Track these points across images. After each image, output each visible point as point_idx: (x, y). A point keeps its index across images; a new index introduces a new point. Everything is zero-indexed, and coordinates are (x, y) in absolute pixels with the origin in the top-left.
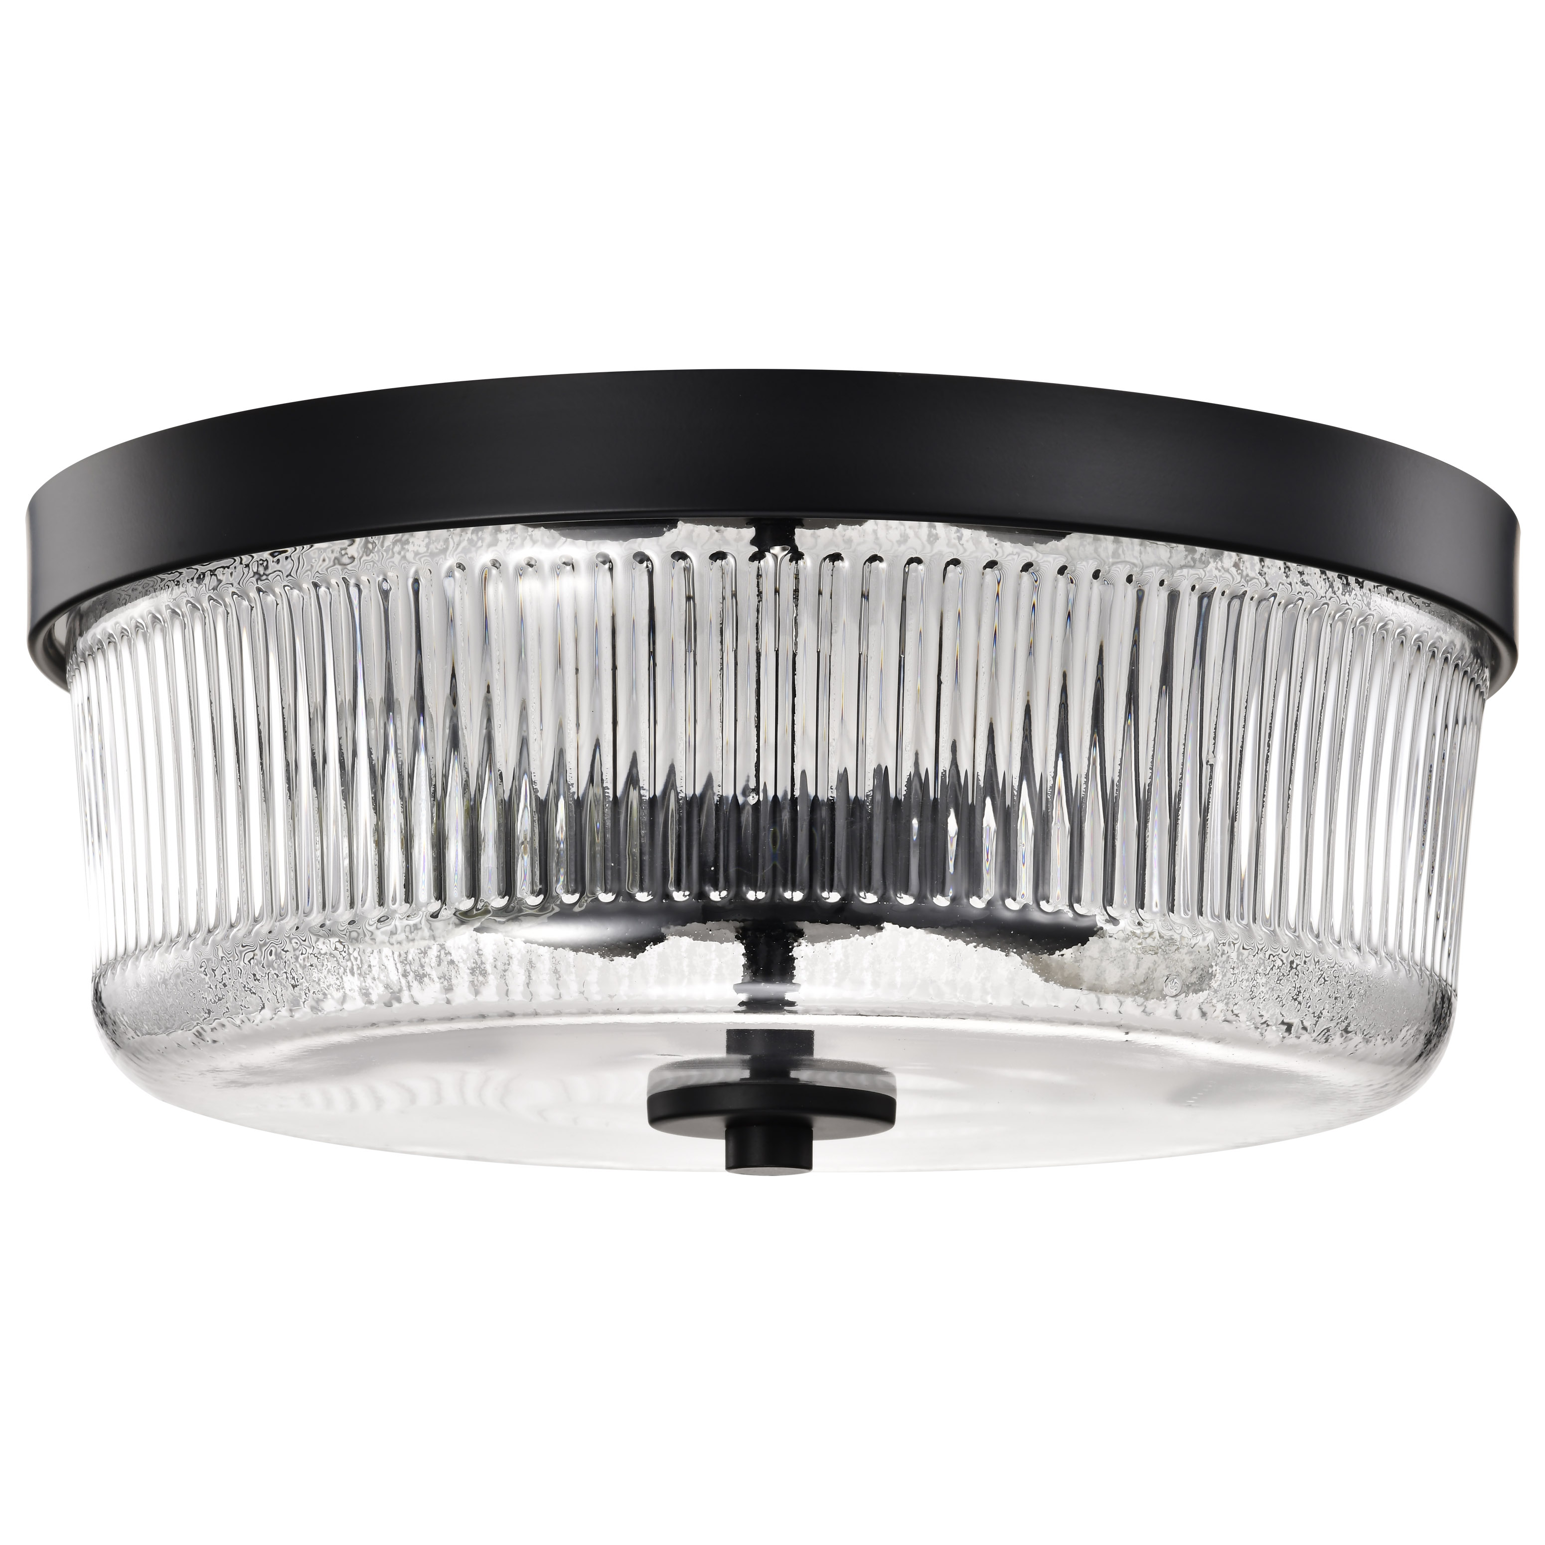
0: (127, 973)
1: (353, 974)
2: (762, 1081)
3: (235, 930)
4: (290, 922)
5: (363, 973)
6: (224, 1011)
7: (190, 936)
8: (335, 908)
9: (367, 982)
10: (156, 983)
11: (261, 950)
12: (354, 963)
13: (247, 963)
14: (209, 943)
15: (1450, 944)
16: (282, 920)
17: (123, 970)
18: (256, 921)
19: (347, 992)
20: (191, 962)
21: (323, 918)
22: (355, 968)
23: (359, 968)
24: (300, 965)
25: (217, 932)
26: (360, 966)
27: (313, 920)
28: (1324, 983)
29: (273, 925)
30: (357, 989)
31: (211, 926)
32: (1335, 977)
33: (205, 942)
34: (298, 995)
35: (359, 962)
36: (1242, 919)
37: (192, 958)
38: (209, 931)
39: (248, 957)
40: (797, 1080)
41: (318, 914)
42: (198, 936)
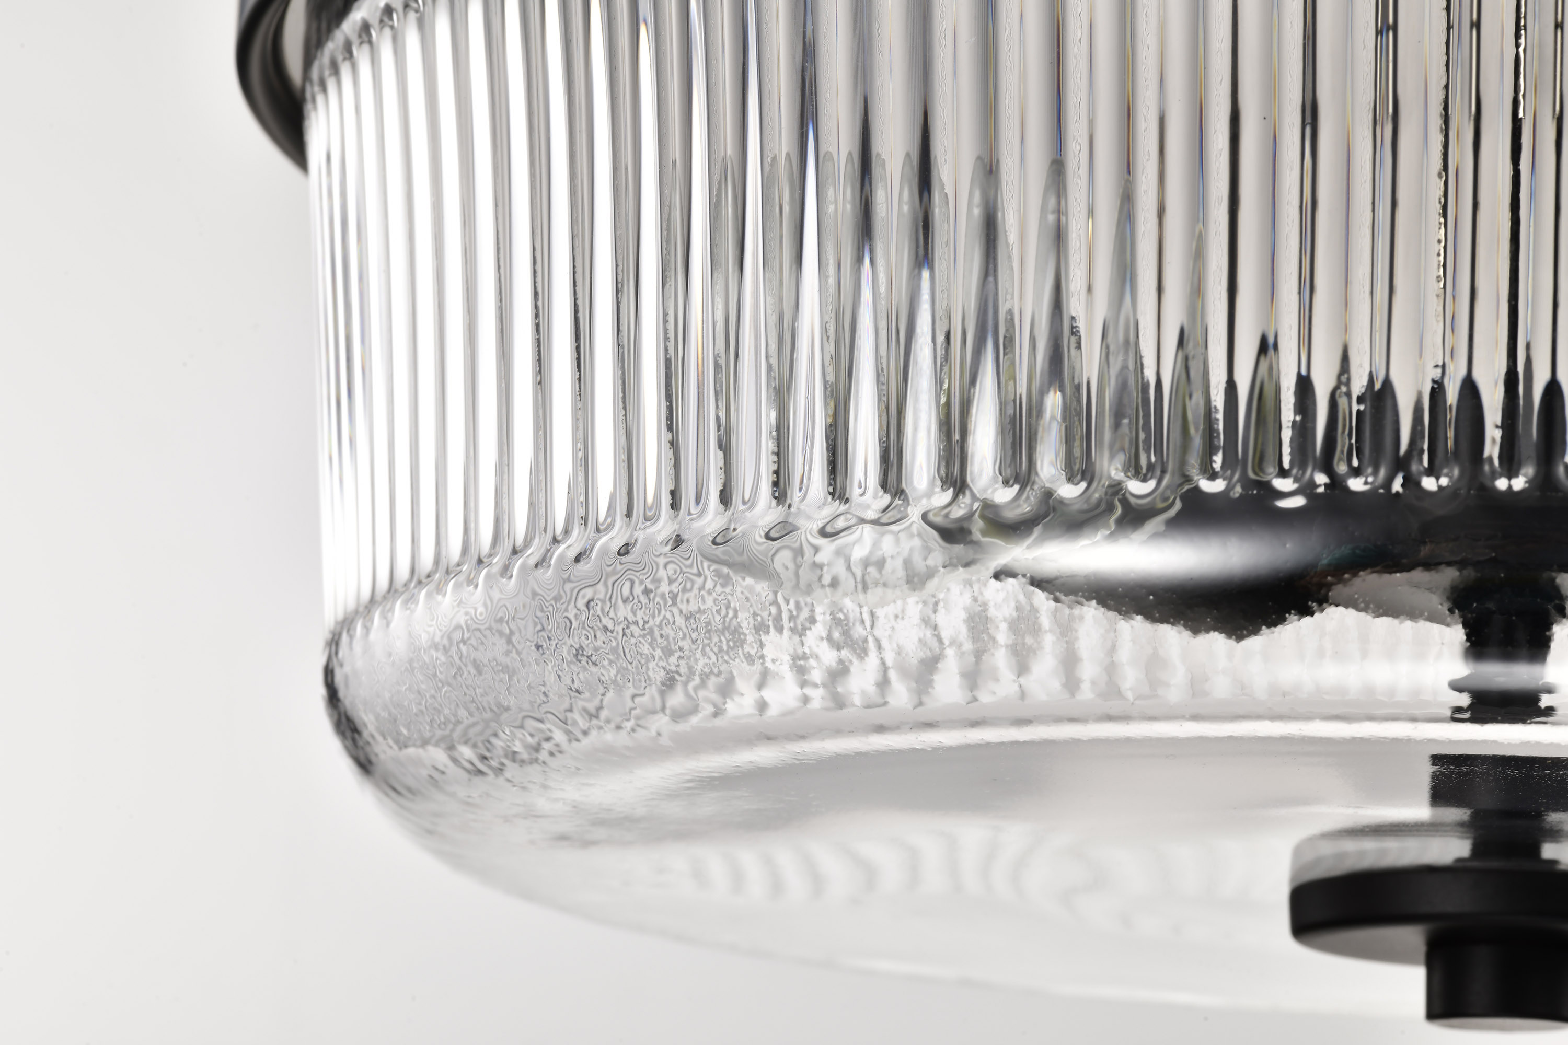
0: (373, 636)
1: (780, 630)
2: (1494, 864)
3: (562, 547)
4: (664, 528)
5: (800, 627)
6: (539, 701)
7: (480, 561)
8: (750, 503)
9: (807, 644)
10: (420, 650)
11: (606, 584)
12: (784, 607)
13: (584, 608)
14: (515, 572)
17: (367, 629)
19: (769, 664)
20: (481, 609)
21: (725, 520)
22: (785, 616)
23: (792, 618)
24: (681, 612)
25: (529, 552)
26: (795, 613)
27: (710, 523)
29: (631, 536)
30: (787, 658)
31: (520, 541)
33: (506, 570)
34: (673, 668)
35: (792, 605)
37: (482, 601)
38: (515, 552)
39: (584, 597)
40: (1554, 862)
41: (716, 516)
42: (495, 561)
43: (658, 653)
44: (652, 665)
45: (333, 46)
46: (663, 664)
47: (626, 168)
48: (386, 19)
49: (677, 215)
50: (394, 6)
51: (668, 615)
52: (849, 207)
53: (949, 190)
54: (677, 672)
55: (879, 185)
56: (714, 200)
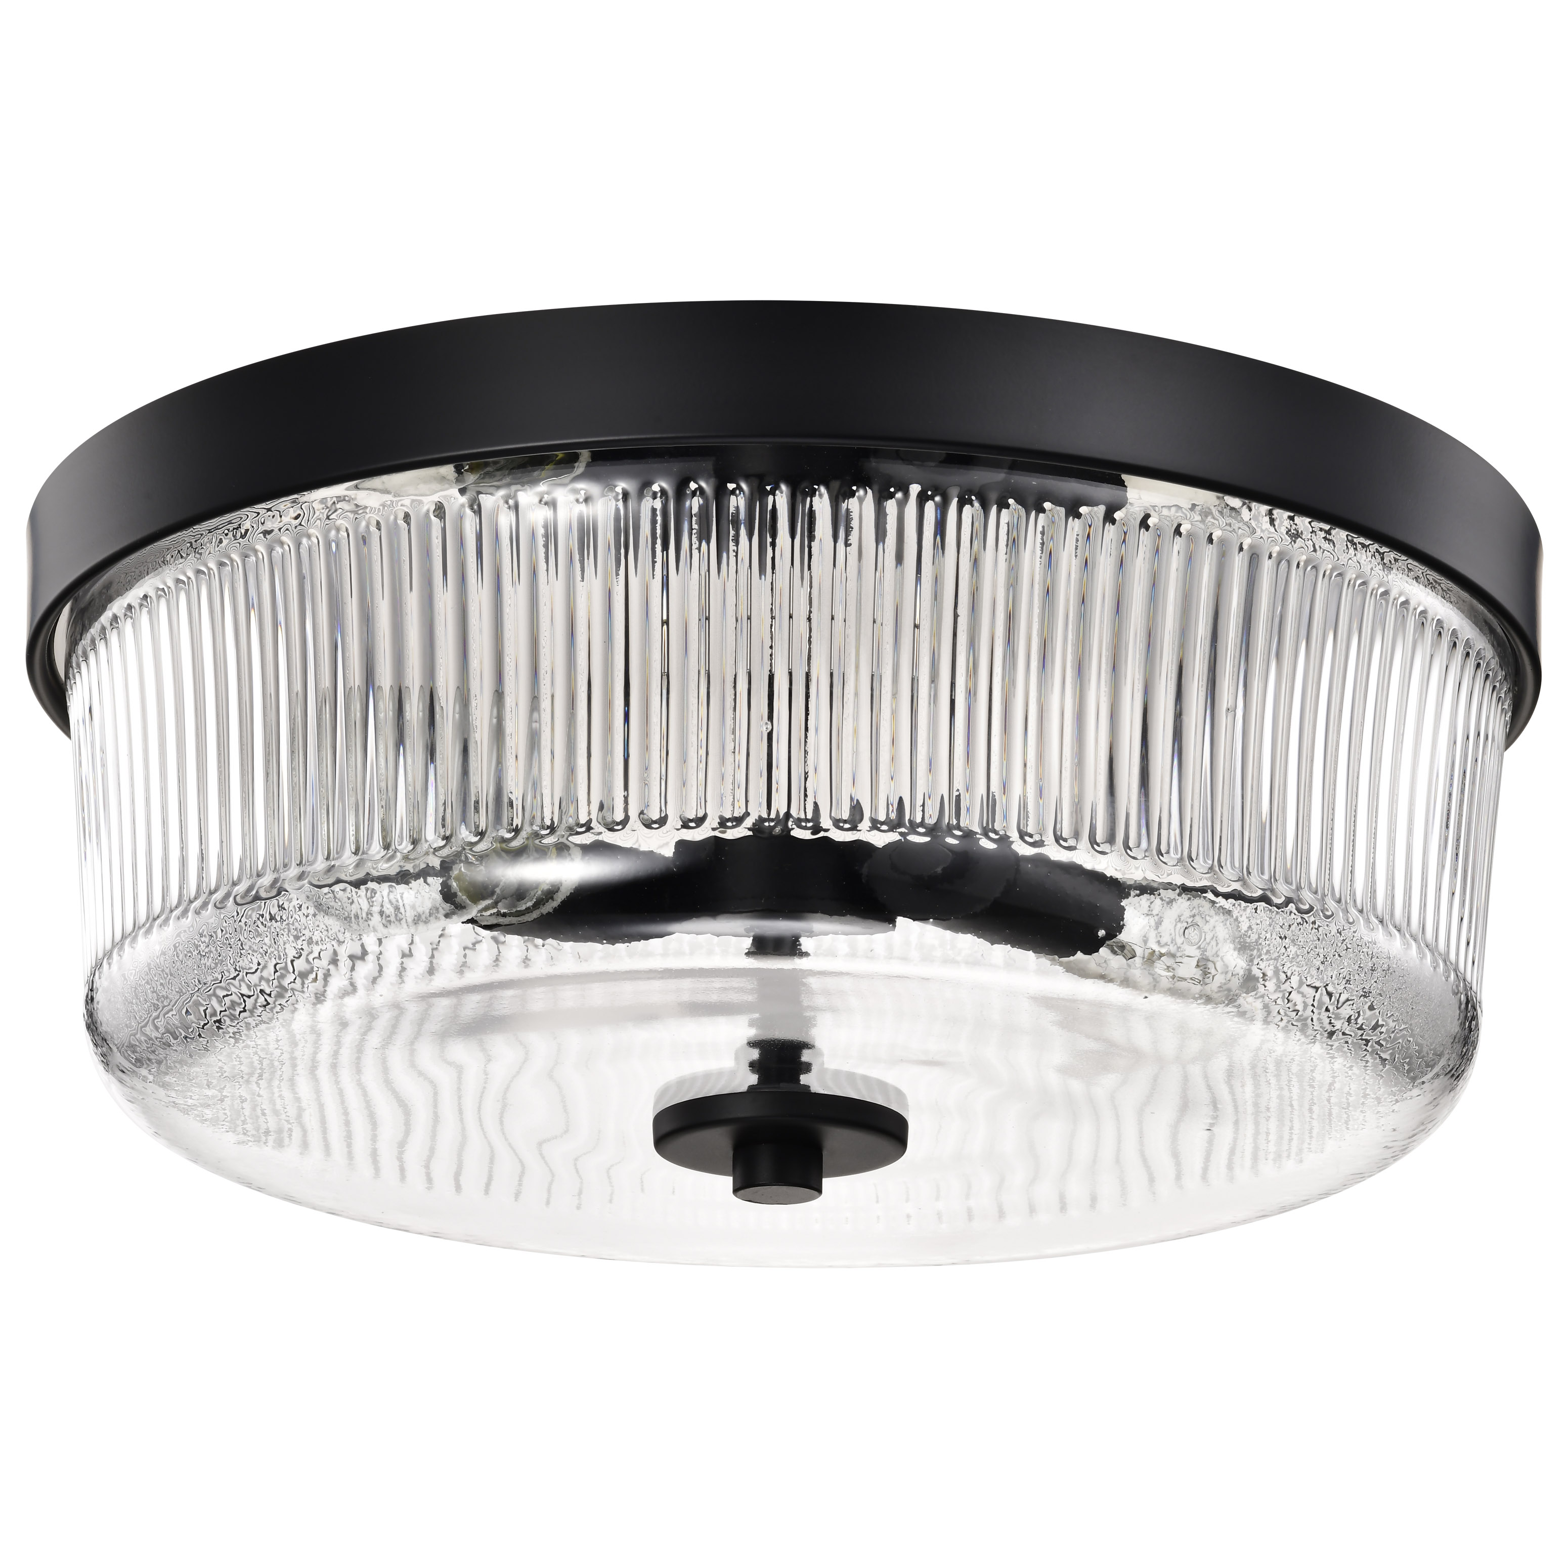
2: (771, 1087)
3: (237, 888)
7: (190, 902)
8: (339, 854)
15: (1474, 952)
16: (285, 871)
18: (259, 875)
21: (327, 864)
28: (1346, 950)
31: (213, 888)
32: (1358, 945)
36: (1262, 873)
43: (292, 938)
44: (287, 946)
45: (85, 641)
46: (294, 945)
47: (271, 694)
48: (129, 614)
49: (299, 720)
50: (133, 604)
51: (297, 917)
52: (391, 713)
53: (443, 704)
54: (302, 949)
55: (407, 702)
56: (319, 708)
